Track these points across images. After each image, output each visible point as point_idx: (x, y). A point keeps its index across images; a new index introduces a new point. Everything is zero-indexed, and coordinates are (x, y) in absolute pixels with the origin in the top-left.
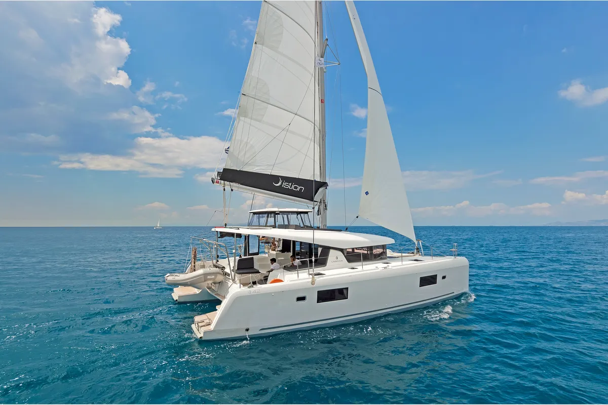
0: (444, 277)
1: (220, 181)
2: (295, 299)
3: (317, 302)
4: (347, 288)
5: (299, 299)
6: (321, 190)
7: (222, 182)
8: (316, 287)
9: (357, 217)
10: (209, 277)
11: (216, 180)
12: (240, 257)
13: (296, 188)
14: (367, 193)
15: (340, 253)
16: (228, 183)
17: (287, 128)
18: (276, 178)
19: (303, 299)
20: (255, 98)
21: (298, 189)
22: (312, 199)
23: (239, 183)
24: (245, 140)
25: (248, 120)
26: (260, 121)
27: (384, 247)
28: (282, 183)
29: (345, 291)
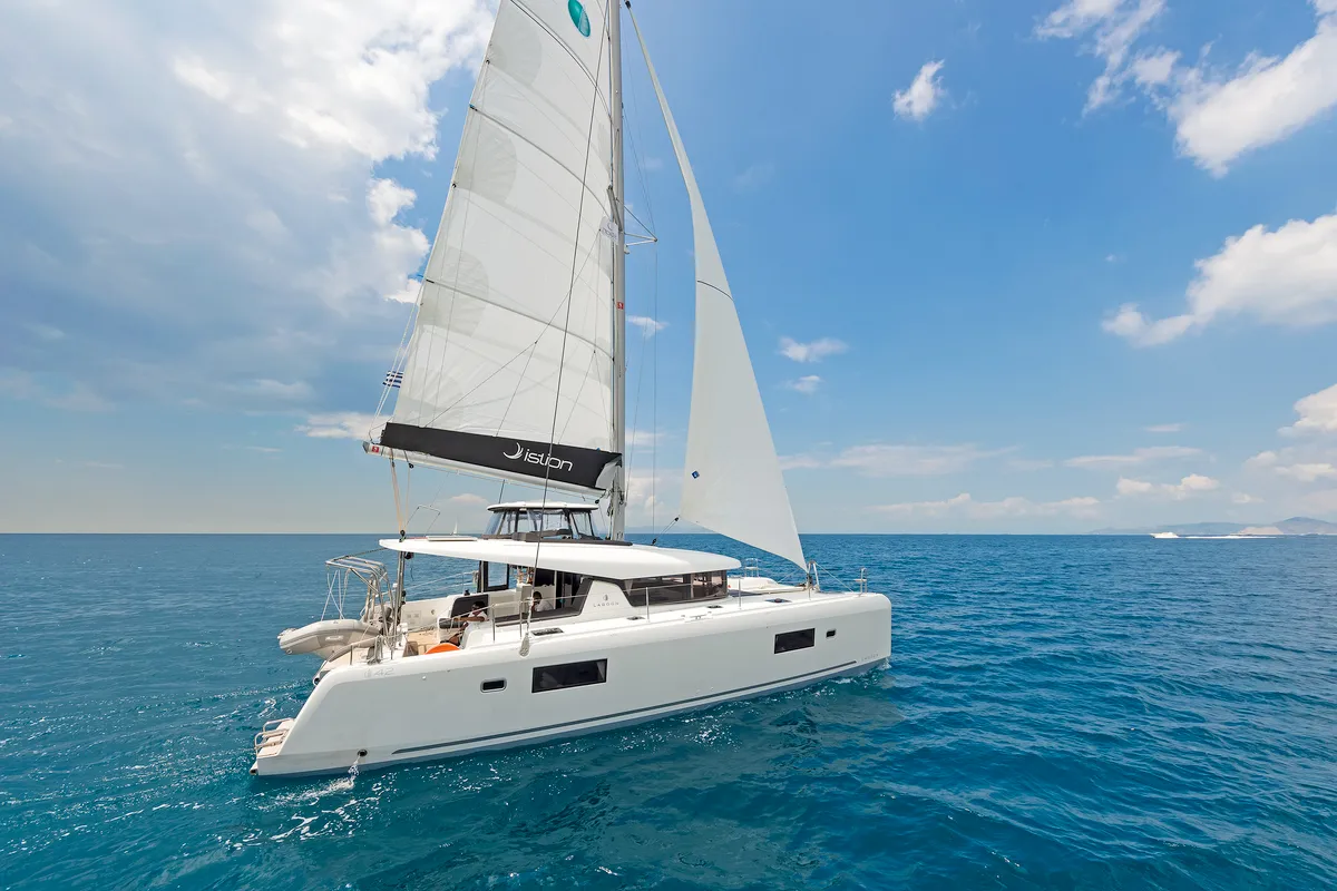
0: (831, 634)
1: (381, 447)
2: (478, 686)
3: (533, 692)
4: (605, 661)
5: (488, 686)
6: (608, 467)
7: (387, 449)
8: (528, 660)
9: (676, 519)
10: (328, 638)
11: (371, 446)
12: (467, 593)
13: (556, 463)
14: (695, 475)
15: (616, 589)
16: (402, 452)
17: (530, 350)
18: (511, 445)
19: (499, 684)
20: (455, 290)
21: (560, 465)
22: (592, 485)
23: (427, 453)
24: (438, 369)
25: (441, 331)
26: (468, 334)
27: (723, 574)
28: (524, 454)
29: (600, 667)
